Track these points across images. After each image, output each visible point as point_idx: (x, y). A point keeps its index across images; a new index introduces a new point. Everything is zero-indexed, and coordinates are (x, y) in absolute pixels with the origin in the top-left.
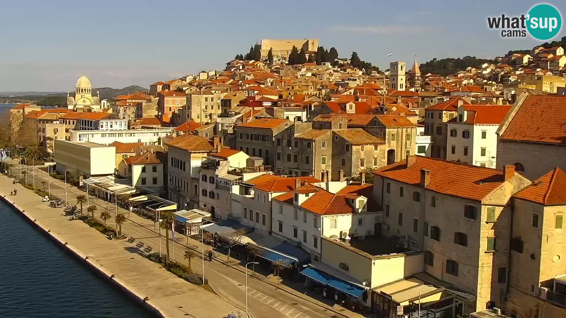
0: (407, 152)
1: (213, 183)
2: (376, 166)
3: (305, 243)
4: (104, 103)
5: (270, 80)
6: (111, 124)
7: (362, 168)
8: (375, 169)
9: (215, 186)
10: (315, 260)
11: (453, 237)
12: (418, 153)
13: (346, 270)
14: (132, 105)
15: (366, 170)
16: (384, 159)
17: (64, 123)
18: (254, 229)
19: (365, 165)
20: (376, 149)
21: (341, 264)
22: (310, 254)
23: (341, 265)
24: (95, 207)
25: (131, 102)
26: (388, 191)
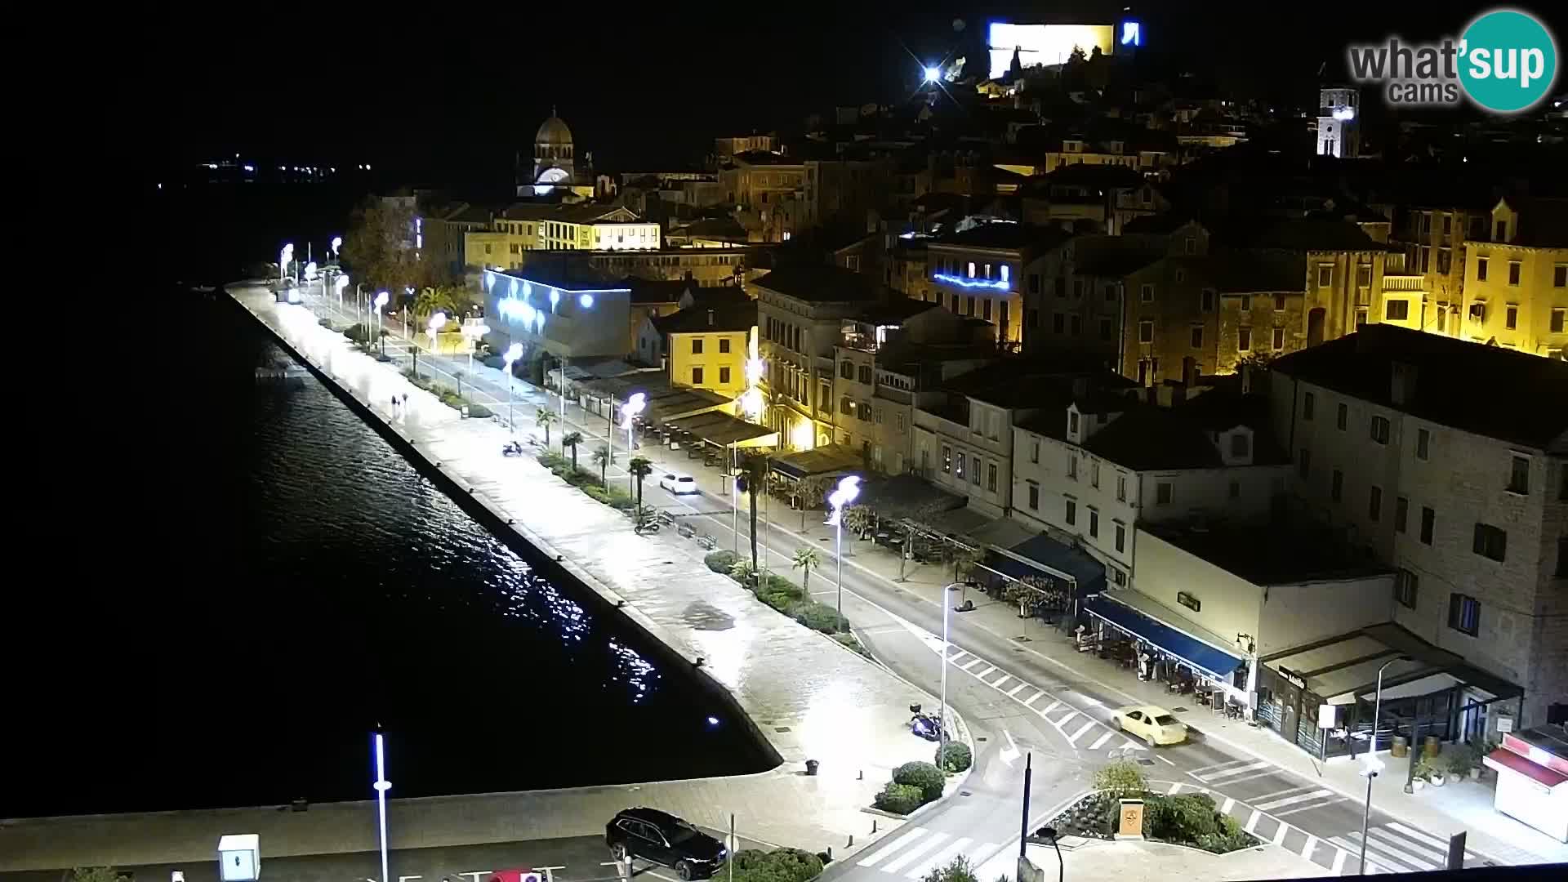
0: (1359, 316)
1: (868, 382)
2: (1279, 350)
3: (1093, 538)
4: (603, 182)
5: (1014, 127)
6: (621, 235)
7: (1244, 353)
8: (1277, 357)
9: (873, 392)
10: (1118, 581)
11: (1471, 535)
12: (1388, 318)
13: (1192, 608)
14: (670, 186)
15: (1255, 358)
16: (1301, 332)
17: (506, 230)
18: (966, 499)
19: (1250, 347)
20: (1280, 305)
21: (1182, 593)
22: (1104, 566)
23: (1182, 596)
24: (579, 435)
25: (669, 180)
26: (1309, 414)
